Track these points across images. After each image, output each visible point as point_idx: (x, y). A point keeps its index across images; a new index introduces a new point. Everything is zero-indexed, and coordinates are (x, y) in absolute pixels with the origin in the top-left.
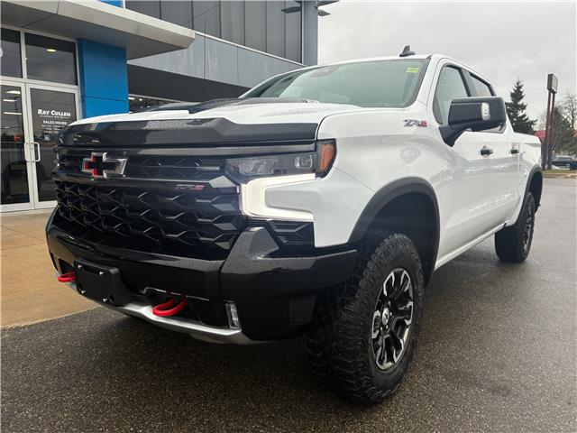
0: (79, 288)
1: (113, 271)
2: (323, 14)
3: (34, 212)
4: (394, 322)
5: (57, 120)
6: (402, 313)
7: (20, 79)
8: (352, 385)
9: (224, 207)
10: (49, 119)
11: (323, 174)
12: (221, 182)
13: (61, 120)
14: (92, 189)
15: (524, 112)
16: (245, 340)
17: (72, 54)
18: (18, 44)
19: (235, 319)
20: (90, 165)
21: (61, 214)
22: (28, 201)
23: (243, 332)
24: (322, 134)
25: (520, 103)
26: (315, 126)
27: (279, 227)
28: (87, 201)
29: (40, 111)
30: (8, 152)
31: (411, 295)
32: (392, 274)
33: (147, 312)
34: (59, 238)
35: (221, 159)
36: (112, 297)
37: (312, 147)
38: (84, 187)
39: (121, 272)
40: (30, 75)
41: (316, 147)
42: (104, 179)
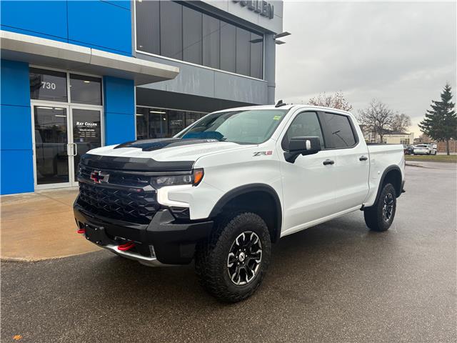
0: (87, 236)
1: (101, 228)
2: (280, 43)
3: (71, 189)
4: (248, 261)
5: (88, 128)
6: (255, 256)
7: (66, 103)
8: (215, 290)
9: (150, 200)
10: (83, 128)
11: (196, 185)
12: (148, 188)
13: (91, 128)
14: (94, 188)
15: (453, 109)
16: (159, 263)
17: (99, 84)
18: (64, 79)
19: (154, 253)
20: (93, 176)
21: (81, 198)
22: (68, 181)
23: (157, 259)
24: (196, 166)
25: (449, 102)
26: (193, 162)
27: (174, 210)
28: (93, 193)
29: (78, 123)
30: (57, 146)
31: (260, 246)
32: (243, 234)
33: (115, 248)
34: (80, 211)
35: (148, 178)
36: (101, 241)
37: (191, 172)
38: (91, 186)
39: (105, 229)
40: (73, 100)
41: (193, 172)
42: (99, 184)
